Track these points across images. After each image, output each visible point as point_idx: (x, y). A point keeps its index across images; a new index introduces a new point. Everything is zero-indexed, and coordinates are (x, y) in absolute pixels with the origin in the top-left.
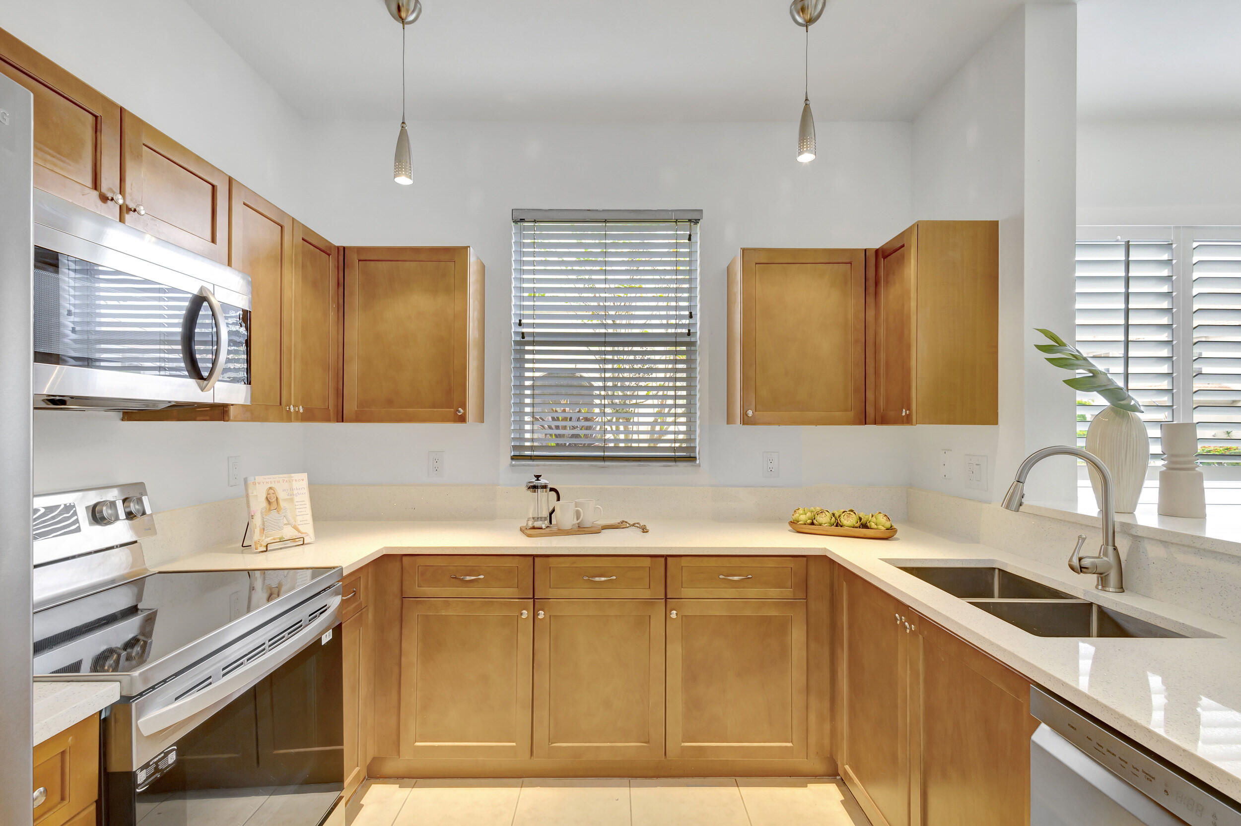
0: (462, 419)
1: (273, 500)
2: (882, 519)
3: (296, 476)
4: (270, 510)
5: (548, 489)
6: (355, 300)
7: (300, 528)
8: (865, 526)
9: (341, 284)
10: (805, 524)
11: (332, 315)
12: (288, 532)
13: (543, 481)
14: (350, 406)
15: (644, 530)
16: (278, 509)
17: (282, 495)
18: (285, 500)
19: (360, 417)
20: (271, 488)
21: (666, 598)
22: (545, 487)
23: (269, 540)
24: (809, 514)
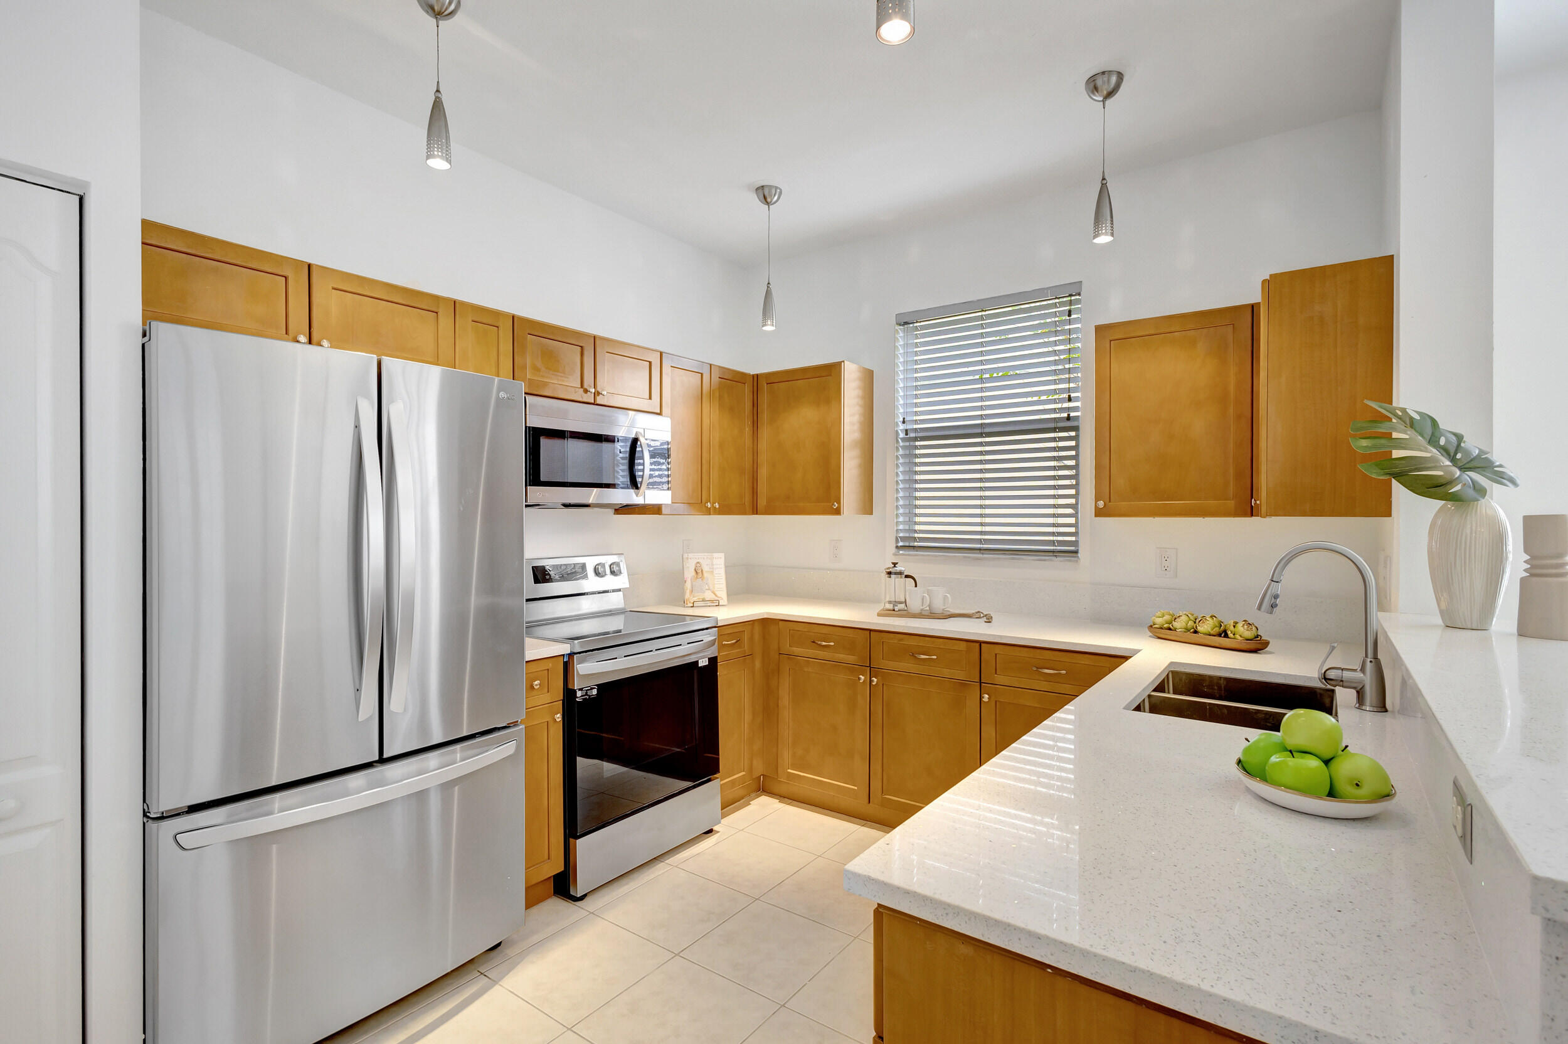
0: (838, 512)
1: (699, 571)
2: (1241, 629)
3: (716, 555)
4: (697, 578)
5: (904, 576)
6: (765, 416)
7: (717, 593)
8: (1224, 634)
9: (755, 405)
10: (1162, 628)
11: (748, 430)
12: (708, 595)
13: (899, 568)
14: (762, 502)
15: (989, 620)
16: (702, 578)
17: (706, 568)
18: (706, 572)
19: (770, 510)
20: (698, 563)
21: (981, 683)
22: (900, 573)
23: (695, 599)
24: (1167, 617)
